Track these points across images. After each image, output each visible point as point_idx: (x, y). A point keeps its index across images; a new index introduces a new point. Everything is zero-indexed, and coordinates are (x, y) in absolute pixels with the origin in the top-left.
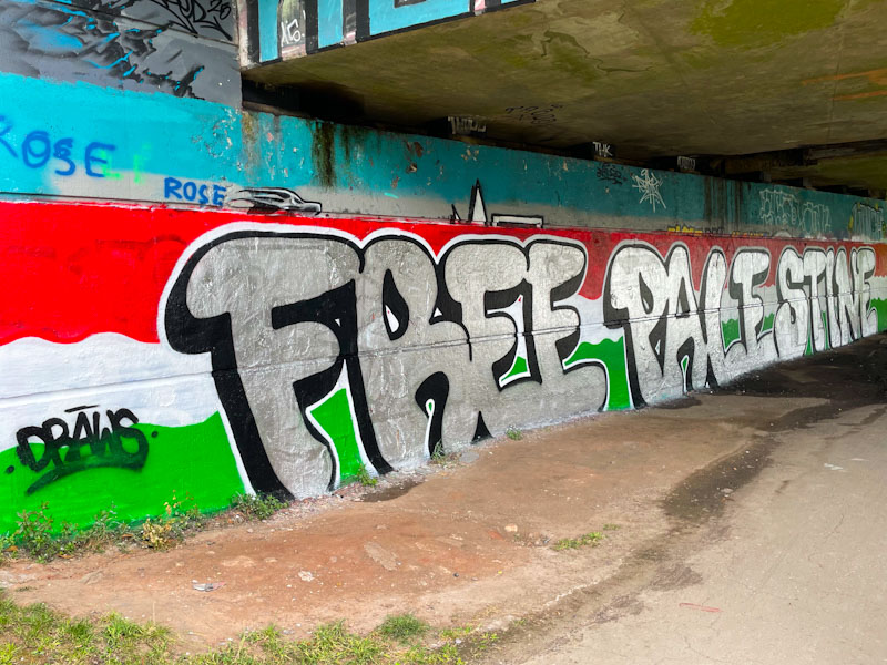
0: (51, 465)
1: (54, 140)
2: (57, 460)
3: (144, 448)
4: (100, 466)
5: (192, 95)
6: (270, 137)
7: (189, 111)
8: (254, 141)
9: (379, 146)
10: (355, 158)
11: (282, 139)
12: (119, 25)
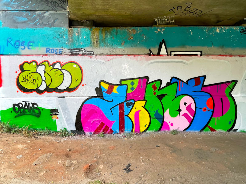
0: (19, 113)
1: (21, 42)
2: (21, 112)
3: (40, 112)
4: (30, 115)
5: (54, 27)
6: (77, 34)
7: (53, 31)
8: (72, 36)
9: (117, 33)
10: (107, 37)
11: (80, 34)
12: (36, 13)
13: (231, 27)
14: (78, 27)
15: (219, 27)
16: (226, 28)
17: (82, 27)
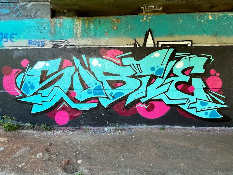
1: (4, 34)
5: (36, 18)
6: (59, 25)
7: (35, 22)
8: (54, 27)
9: (100, 22)
10: (90, 27)
11: (63, 25)
12: (19, 4)
13: (226, 13)
14: (60, 17)
15: (212, 14)
16: (220, 14)
17: (64, 17)
